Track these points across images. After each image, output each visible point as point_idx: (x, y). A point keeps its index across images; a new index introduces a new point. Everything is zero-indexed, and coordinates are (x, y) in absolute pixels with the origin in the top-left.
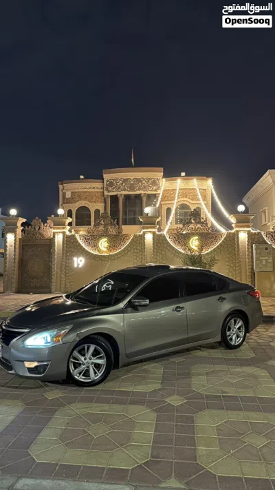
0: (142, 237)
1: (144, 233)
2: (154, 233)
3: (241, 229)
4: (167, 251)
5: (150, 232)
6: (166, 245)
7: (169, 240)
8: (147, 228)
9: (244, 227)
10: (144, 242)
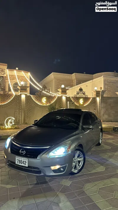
0: (20, 96)
1: (21, 94)
2: (26, 95)
3: (63, 95)
4: (32, 103)
5: (24, 94)
6: (32, 101)
7: (33, 98)
8: (22, 92)
9: (64, 94)
10: (21, 99)
